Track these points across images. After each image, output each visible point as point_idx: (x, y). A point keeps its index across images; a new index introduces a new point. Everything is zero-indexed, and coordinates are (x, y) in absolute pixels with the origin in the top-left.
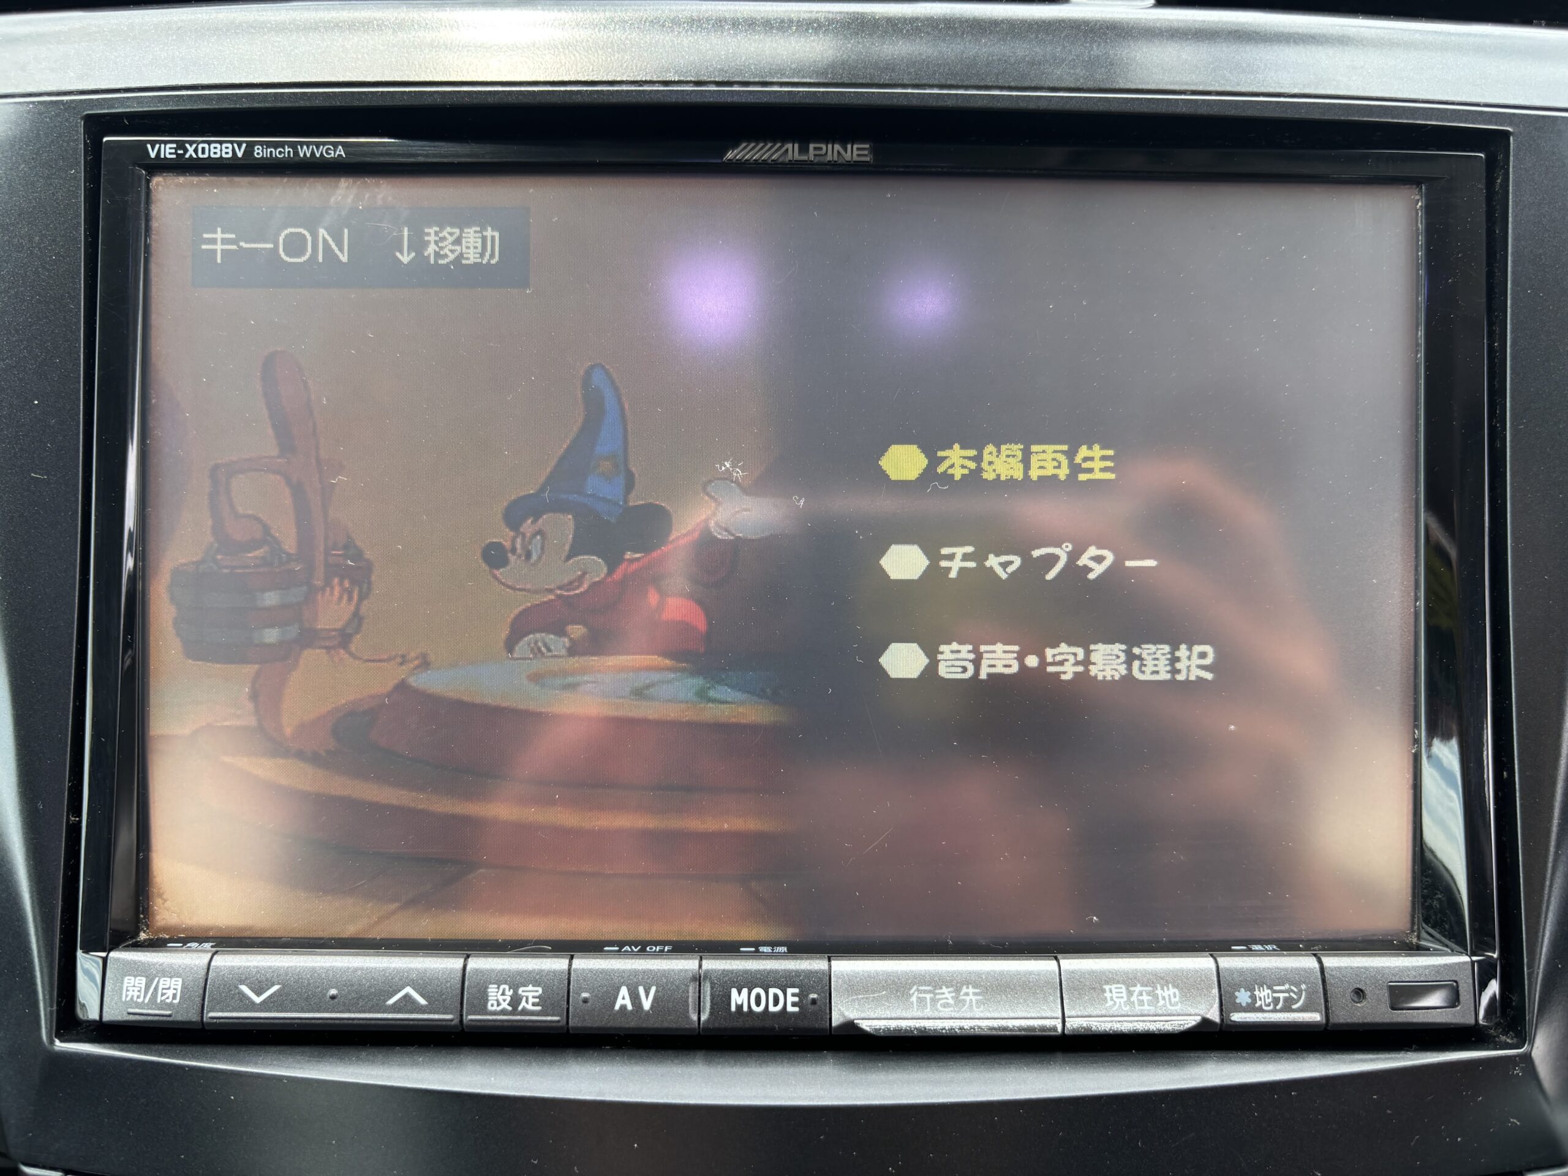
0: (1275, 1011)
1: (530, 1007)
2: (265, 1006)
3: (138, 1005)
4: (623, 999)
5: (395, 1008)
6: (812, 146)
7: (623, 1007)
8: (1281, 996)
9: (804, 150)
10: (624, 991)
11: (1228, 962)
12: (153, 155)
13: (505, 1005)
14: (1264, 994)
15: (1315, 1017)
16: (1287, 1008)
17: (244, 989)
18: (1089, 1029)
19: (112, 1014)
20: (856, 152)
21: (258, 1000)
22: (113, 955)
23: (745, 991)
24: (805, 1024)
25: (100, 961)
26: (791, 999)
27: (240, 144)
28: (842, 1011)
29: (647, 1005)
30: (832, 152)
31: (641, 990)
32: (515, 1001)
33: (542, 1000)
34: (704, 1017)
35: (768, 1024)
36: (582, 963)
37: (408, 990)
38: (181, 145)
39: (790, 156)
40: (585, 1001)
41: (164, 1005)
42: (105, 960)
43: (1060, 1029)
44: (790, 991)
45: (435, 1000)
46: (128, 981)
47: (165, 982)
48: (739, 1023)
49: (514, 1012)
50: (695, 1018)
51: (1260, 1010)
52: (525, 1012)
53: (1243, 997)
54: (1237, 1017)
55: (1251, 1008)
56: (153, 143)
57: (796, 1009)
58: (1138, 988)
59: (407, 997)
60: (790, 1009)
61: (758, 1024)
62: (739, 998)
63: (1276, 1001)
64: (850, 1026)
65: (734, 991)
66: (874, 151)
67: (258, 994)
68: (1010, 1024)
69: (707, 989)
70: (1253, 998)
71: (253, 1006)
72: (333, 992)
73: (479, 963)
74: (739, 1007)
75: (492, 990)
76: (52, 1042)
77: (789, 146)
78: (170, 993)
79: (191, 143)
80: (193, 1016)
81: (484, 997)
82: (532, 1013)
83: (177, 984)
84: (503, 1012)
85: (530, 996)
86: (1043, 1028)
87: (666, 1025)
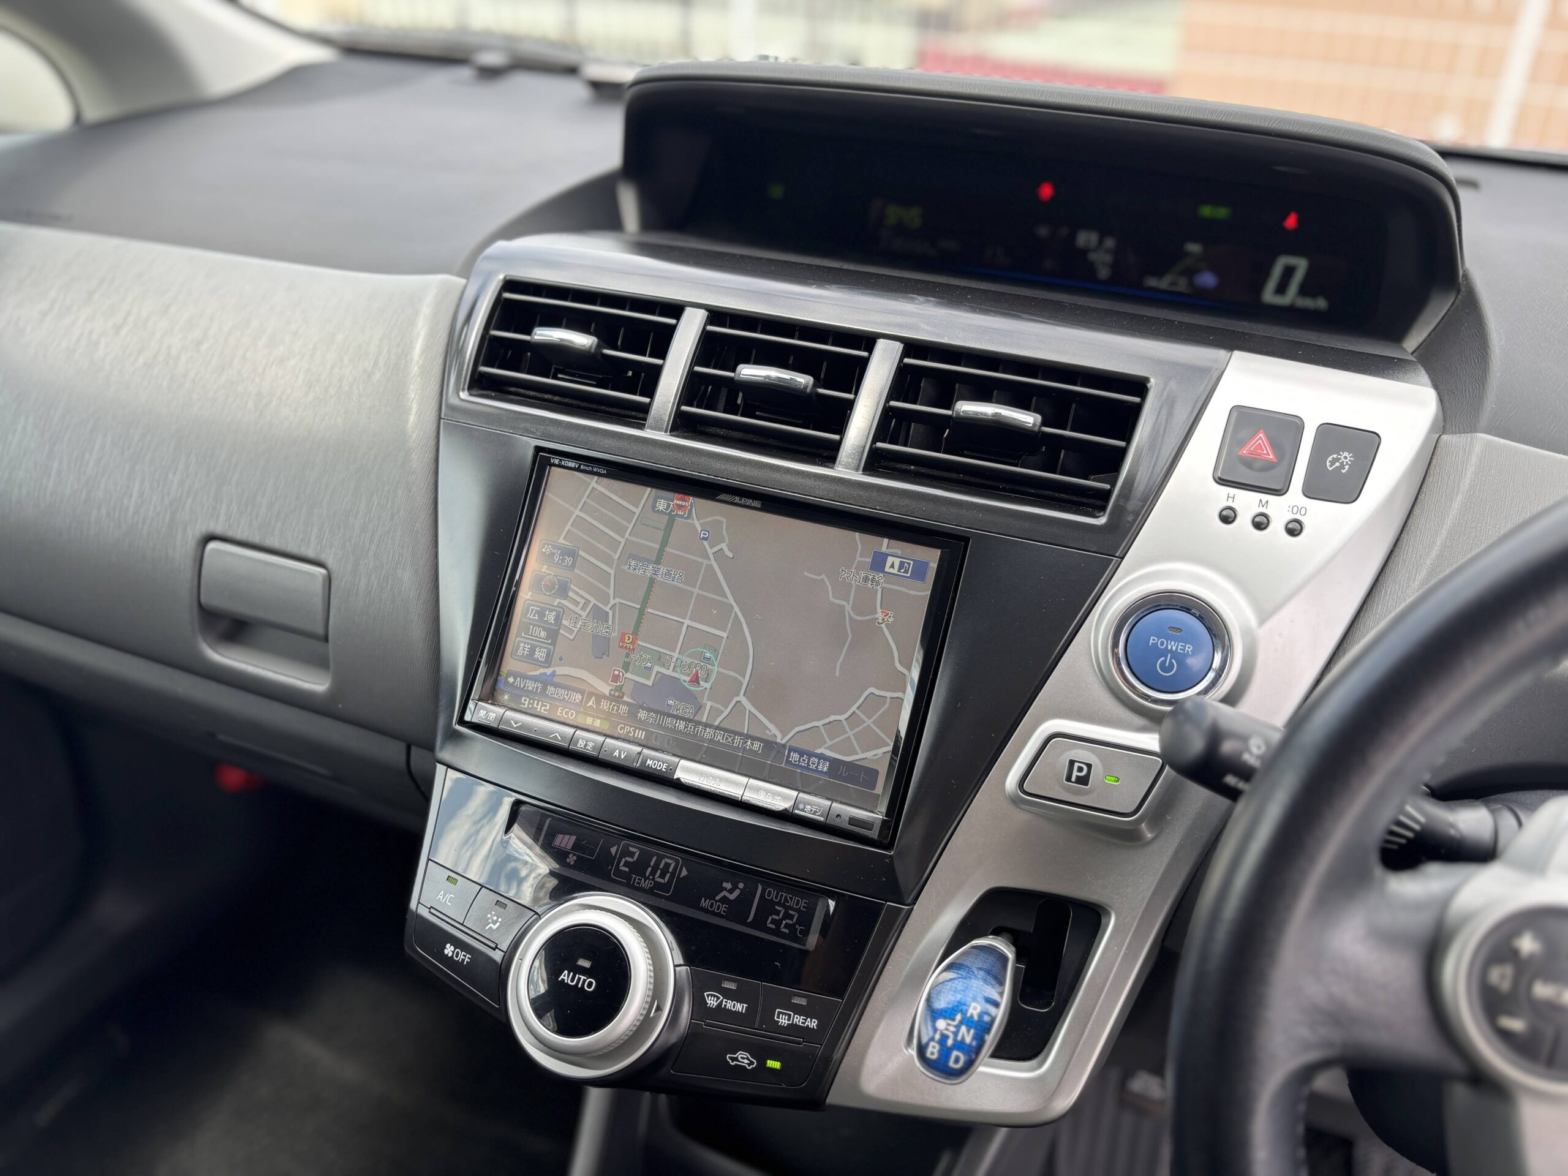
0: (810, 813)
1: (589, 748)
2: (516, 728)
3: (483, 719)
4: (616, 754)
5: (551, 738)
6: (743, 499)
7: (616, 755)
8: (814, 809)
9: (740, 500)
10: (617, 751)
11: (801, 795)
12: (552, 462)
13: (582, 746)
14: (808, 807)
15: (822, 819)
16: (814, 814)
17: (512, 722)
18: (749, 801)
19: (475, 720)
20: (757, 504)
21: (515, 726)
22: (480, 703)
23: (652, 761)
24: (665, 775)
25: (475, 704)
26: (664, 767)
27: (577, 463)
28: (679, 774)
29: (622, 757)
30: (749, 502)
31: (622, 752)
32: (586, 745)
33: (593, 747)
34: (638, 765)
35: (655, 772)
36: (608, 740)
37: (557, 734)
38: (561, 460)
39: (736, 501)
40: (606, 751)
41: (489, 720)
42: (477, 704)
43: (740, 798)
44: (665, 764)
45: (563, 738)
46: (482, 711)
47: (491, 714)
48: (647, 770)
49: (584, 749)
50: (635, 764)
51: (805, 812)
52: (587, 749)
53: (801, 806)
54: (797, 812)
55: (803, 810)
56: (553, 458)
57: (665, 770)
58: (769, 794)
59: (556, 736)
60: (663, 770)
61: (652, 771)
62: (649, 762)
63: (812, 810)
64: (678, 779)
65: (649, 760)
66: (762, 504)
67: (515, 724)
68: (726, 792)
69: (641, 757)
70: (805, 808)
71: (512, 727)
72: (536, 729)
73: (579, 732)
74: (649, 765)
75: (581, 740)
76: (455, 725)
77: (736, 497)
78: (492, 717)
79: (564, 460)
80: (496, 726)
81: (577, 742)
82: (589, 750)
83: (494, 715)
84: (581, 748)
85: (591, 744)
86: (735, 796)
87: (626, 764)
